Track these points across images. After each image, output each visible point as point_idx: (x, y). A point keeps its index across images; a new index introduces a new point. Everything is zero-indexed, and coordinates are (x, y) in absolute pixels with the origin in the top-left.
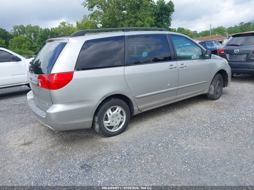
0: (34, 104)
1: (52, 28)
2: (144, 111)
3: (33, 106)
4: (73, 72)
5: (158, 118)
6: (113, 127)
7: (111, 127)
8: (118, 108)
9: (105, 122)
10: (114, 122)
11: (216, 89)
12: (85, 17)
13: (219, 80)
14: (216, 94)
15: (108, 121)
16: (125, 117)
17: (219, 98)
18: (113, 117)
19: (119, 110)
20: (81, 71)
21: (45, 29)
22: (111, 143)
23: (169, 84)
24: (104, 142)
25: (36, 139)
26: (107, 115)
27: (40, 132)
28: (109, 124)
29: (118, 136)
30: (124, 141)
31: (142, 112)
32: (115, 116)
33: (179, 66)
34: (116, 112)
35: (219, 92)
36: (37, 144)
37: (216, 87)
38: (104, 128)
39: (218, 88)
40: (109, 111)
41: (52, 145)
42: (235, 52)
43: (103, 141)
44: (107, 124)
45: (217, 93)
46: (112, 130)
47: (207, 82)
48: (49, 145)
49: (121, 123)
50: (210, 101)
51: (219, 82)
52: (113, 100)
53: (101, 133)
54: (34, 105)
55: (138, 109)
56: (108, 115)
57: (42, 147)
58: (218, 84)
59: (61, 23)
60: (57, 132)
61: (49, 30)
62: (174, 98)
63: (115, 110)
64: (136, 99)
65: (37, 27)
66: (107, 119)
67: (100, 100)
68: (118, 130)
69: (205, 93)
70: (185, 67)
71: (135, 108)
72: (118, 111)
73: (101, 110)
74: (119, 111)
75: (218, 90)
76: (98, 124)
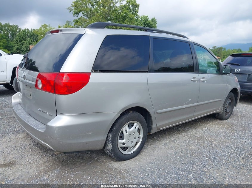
0: (23, 110)
1: (32, 29)
2: (161, 129)
3: (22, 114)
4: (90, 74)
5: (173, 138)
6: (127, 148)
7: (125, 149)
8: (135, 124)
9: (120, 141)
10: (130, 141)
11: (225, 109)
12: (68, 23)
13: (230, 98)
14: (225, 114)
15: (123, 140)
16: (141, 136)
17: (228, 118)
18: (130, 135)
19: (136, 126)
20: (99, 72)
21: (25, 29)
22: (127, 170)
23: (190, 100)
24: (116, 169)
25: (20, 158)
26: (122, 133)
27: (25, 147)
28: (124, 144)
29: (133, 160)
30: (143, 169)
31: (159, 130)
32: (132, 134)
33: (201, 80)
34: (133, 130)
35: (229, 112)
36: (23, 165)
37: (226, 106)
38: (117, 149)
39: (228, 108)
40: (126, 128)
41: (44, 169)
42: (236, 71)
43: (115, 166)
44: (121, 144)
45: (227, 113)
46: (126, 153)
47: (222, 100)
48: (41, 169)
49: (137, 143)
50: (220, 121)
51: (230, 101)
52: (132, 114)
53: (113, 155)
54: (23, 112)
55: (157, 126)
56: (124, 132)
57: (31, 171)
58: (228, 103)
59: (42, 26)
60: (57, 152)
61: (29, 31)
62: (192, 115)
63: (132, 126)
64: (156, 115)
65: (16, 27)
66: (122, 138)
67: (118, 113)
68: (132, 152)
69: (217, 112)
70: (205, 82)
71: (154, 126)
72: (135, 128)
73: (117, 125)
74: (137, 128)
75: (228, 109)
76: (111, 143)
